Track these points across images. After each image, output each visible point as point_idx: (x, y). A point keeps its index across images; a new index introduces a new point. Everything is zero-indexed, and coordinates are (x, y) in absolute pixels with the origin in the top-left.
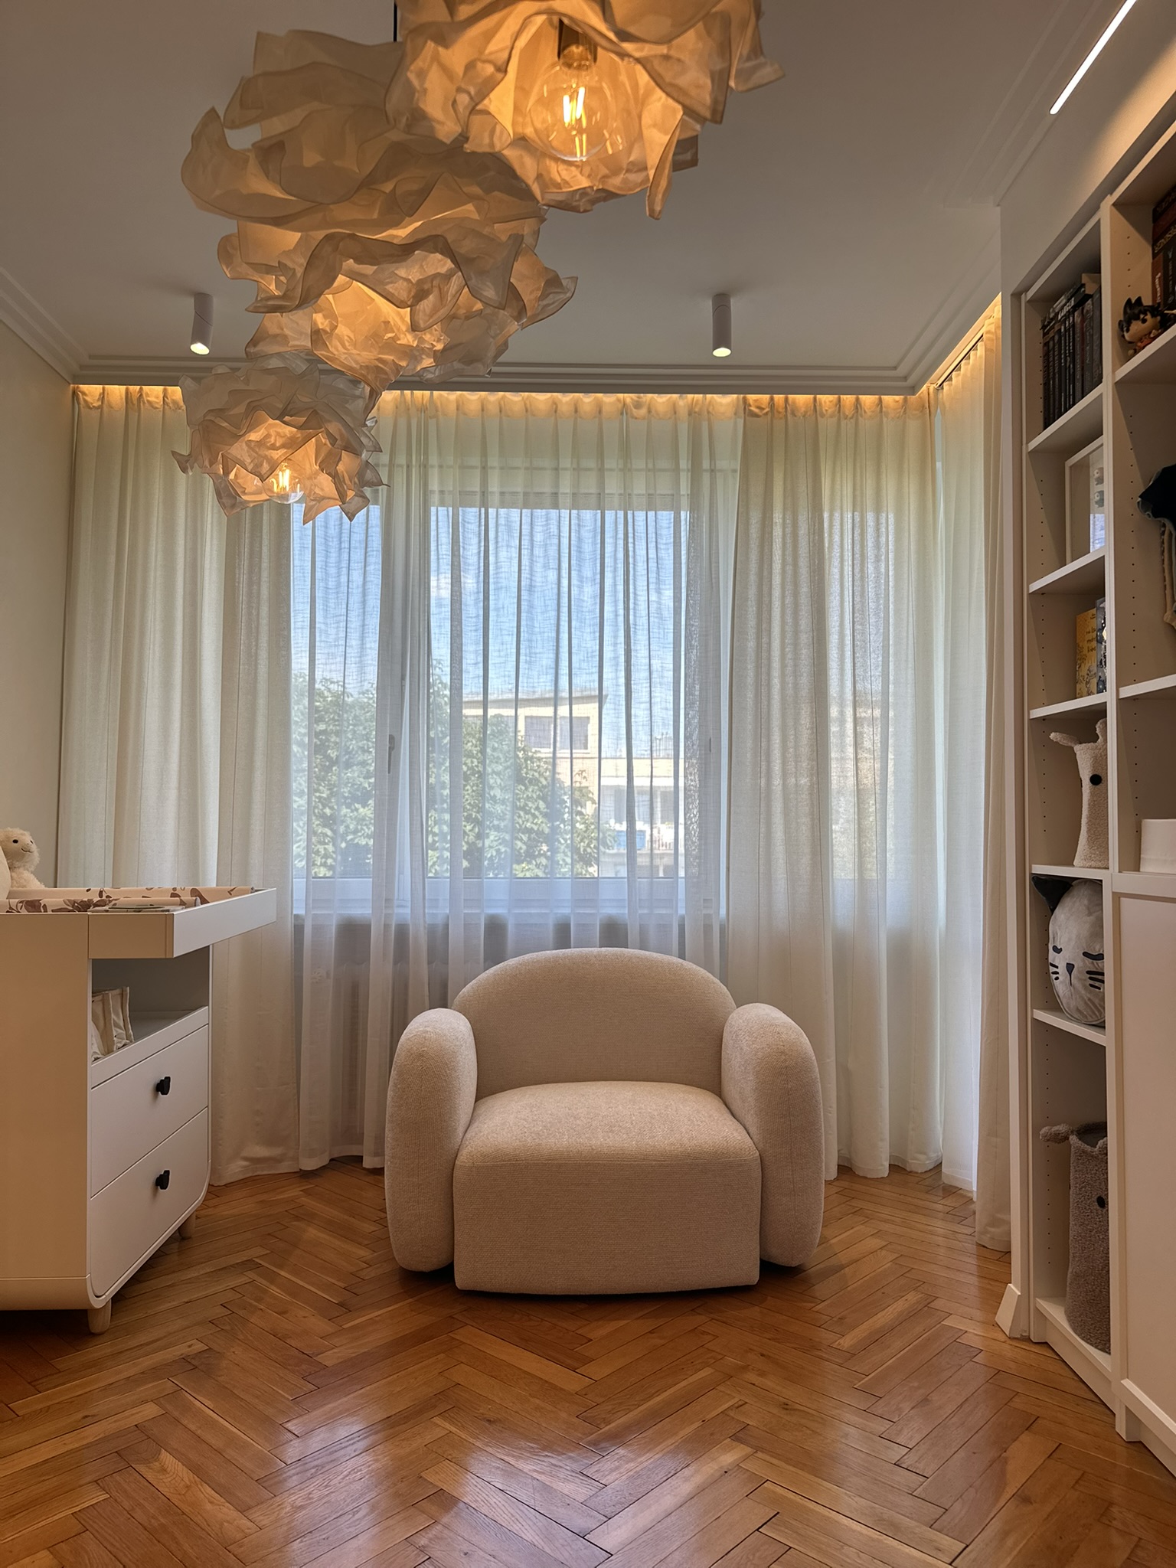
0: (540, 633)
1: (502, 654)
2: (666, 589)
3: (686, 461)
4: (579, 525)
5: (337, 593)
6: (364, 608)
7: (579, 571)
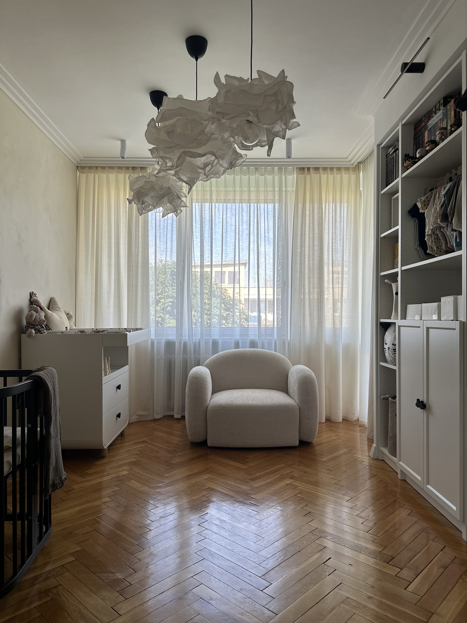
0: (229, 247)
1: (217, 254)
2: (271, 232)
3: (277, 188)
4: (242, 211)
5: (163, 234)
6: (172, 239)
7: (242, 226)
